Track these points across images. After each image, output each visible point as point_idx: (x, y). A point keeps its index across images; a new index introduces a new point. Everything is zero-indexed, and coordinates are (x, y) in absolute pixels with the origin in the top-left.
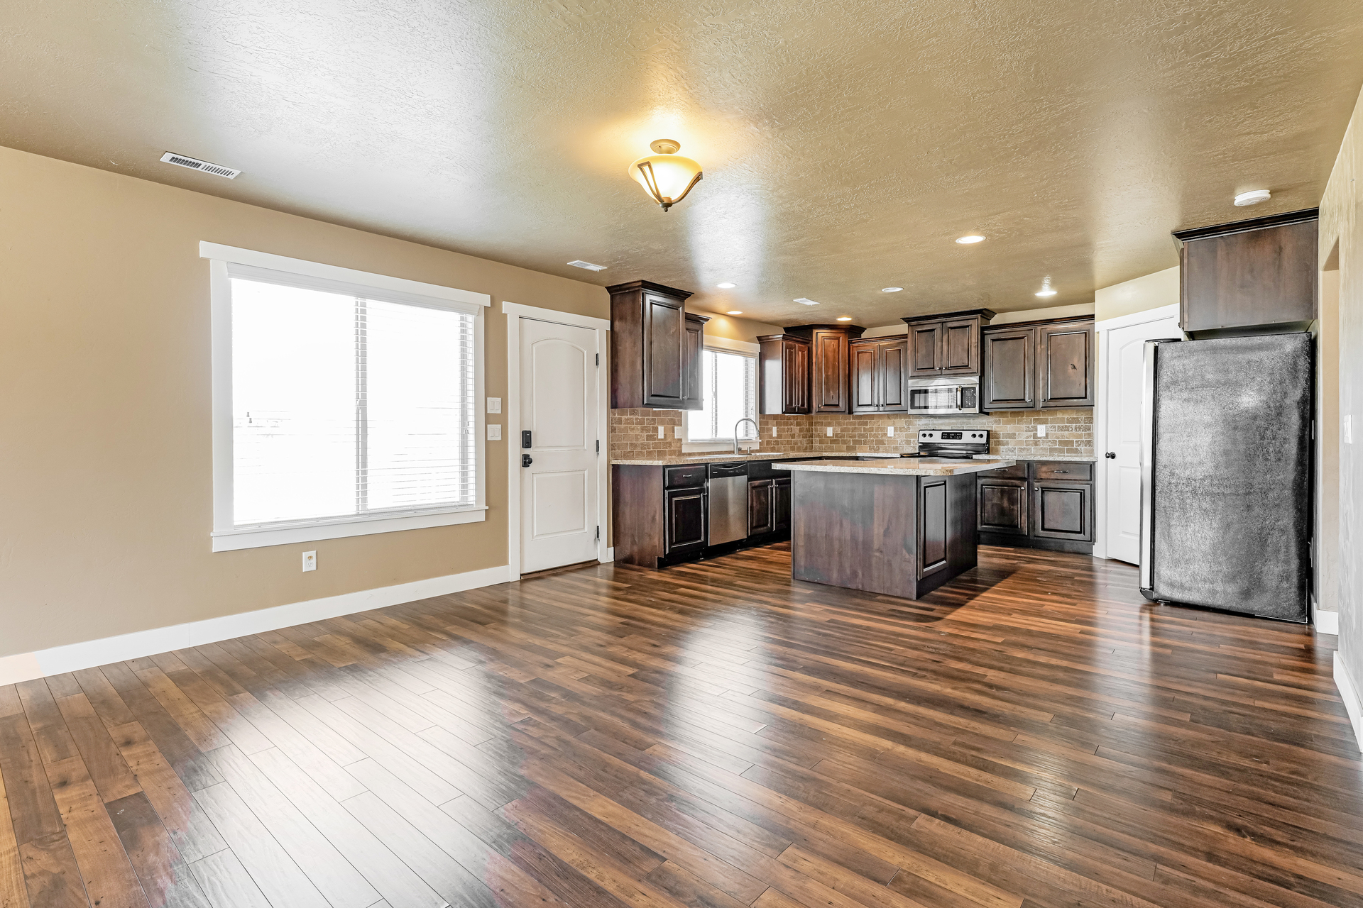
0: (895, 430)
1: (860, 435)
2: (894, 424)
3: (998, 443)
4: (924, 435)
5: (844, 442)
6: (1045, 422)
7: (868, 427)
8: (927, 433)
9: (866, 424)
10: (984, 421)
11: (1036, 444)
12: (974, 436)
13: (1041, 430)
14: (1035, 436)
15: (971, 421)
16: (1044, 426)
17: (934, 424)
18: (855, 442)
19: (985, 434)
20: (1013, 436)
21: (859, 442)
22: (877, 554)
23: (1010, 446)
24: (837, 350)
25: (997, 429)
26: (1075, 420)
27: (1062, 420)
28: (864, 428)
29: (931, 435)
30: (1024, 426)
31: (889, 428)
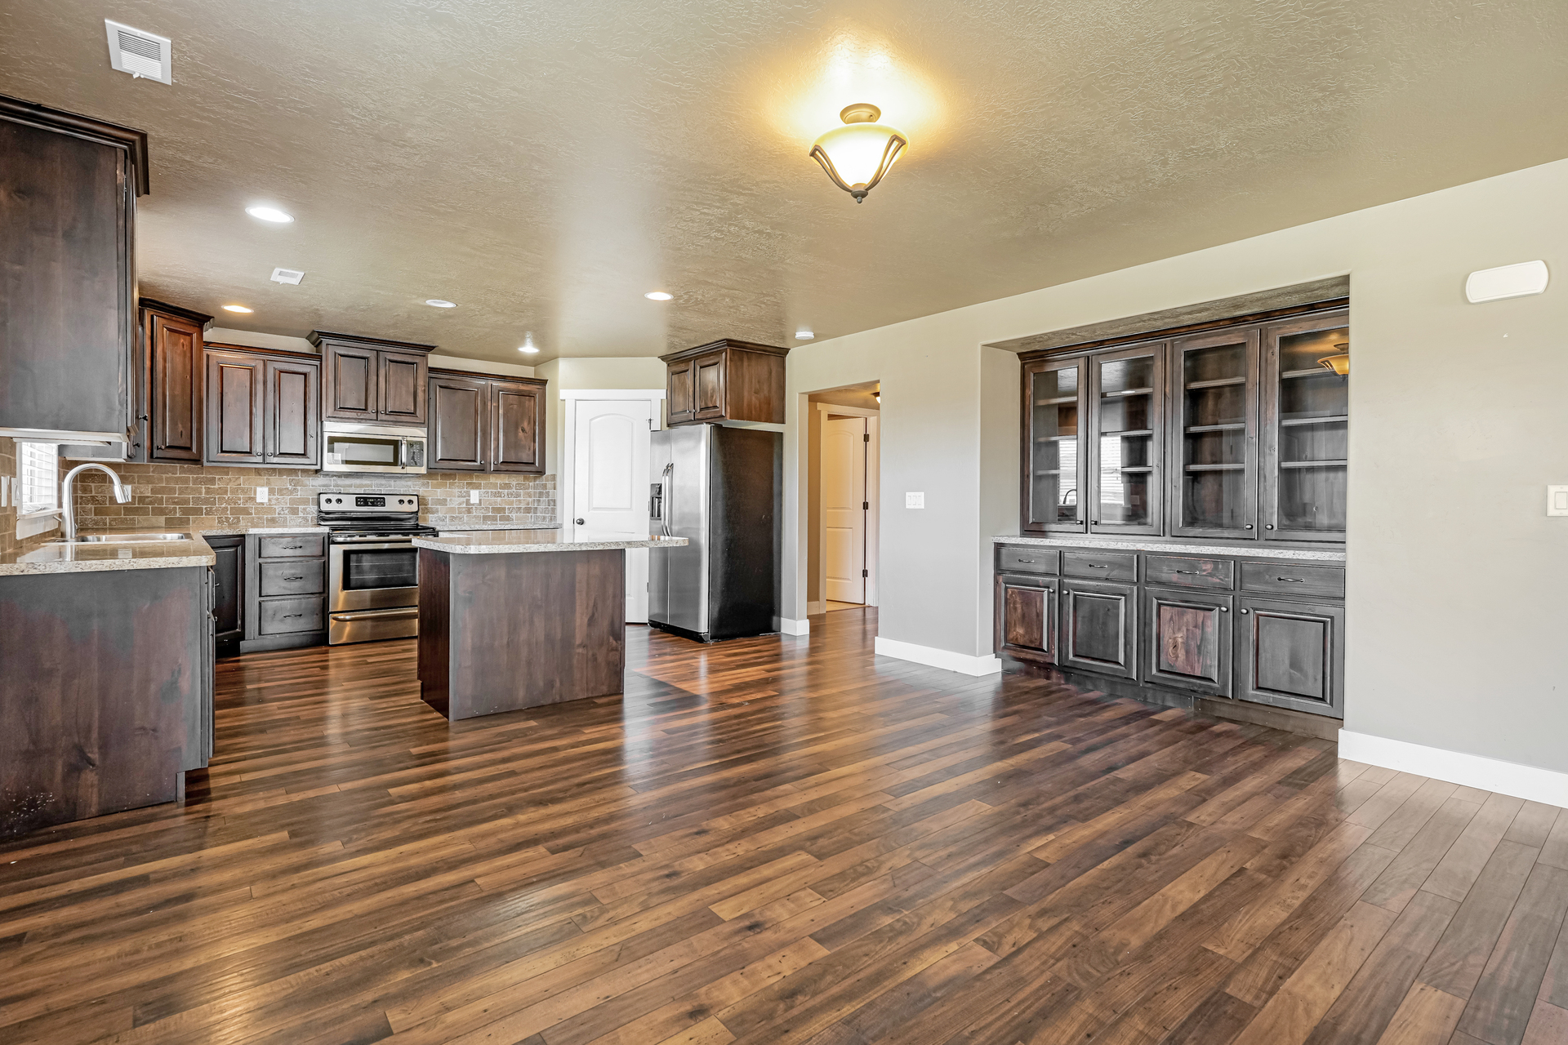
0: (271, 492)
1: (197, 500)
2: (268, 483)
3: (427, 511)
4: (329, 501)
5: (160, 512)
6: (478, 487)
7: (217, 486)
8: (334, 498)
9: (212, 481)
10: (409, 483)
11: (469, 511)
12: (401, 502)
13: (475, 496)
14: (468, 502)
15: (392, 482)
16: (477, 492)
17: (337, 486)
18: (186, 511)
19: (415, 499)
20: (443, 502)
21: (198, 511)
22: (580, 650)
23: (440, 515)
24: (189, 355)
25: (425, 494)
26: (507, 486)
27: (495, 486)
28: (201, 493)
29: (339, 501)
30: (456, 491)
31: (259, 489)
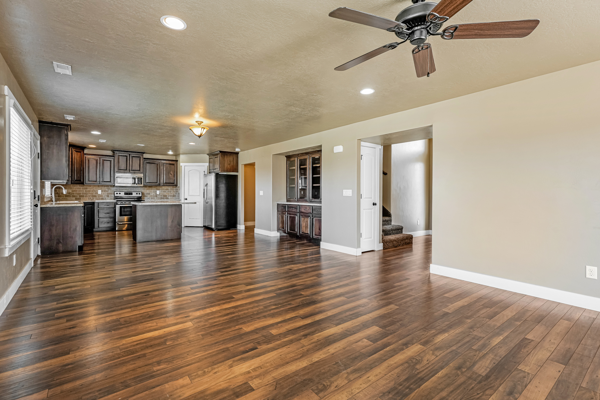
0: (102, 191)
1: (83, 193)
2: (101, 189)
3: (144, 196)
5: (74, 196)
6: (159, 190)
7: (88, 190)
8: (118, 193)
9: (87, 188)
10: (139, 189)
11: (156, 196)
12: (137, 194)
13: (158, 192)
14: (156, 194)
15: (135, 189)
16: (159, 191)
17: (120, 189)
18: (80, 196)
19: (141, 193)
20: (149, 194)
21: (83, 196)
22: (170, 228)
23: (148, 197)
24: (80, 157)
25: (144, 192)
26: (167, 189)
27: (164, 189)
28: (84, 192)
29: (120, 193)
30: (153, 191)
31: (99, 191)
